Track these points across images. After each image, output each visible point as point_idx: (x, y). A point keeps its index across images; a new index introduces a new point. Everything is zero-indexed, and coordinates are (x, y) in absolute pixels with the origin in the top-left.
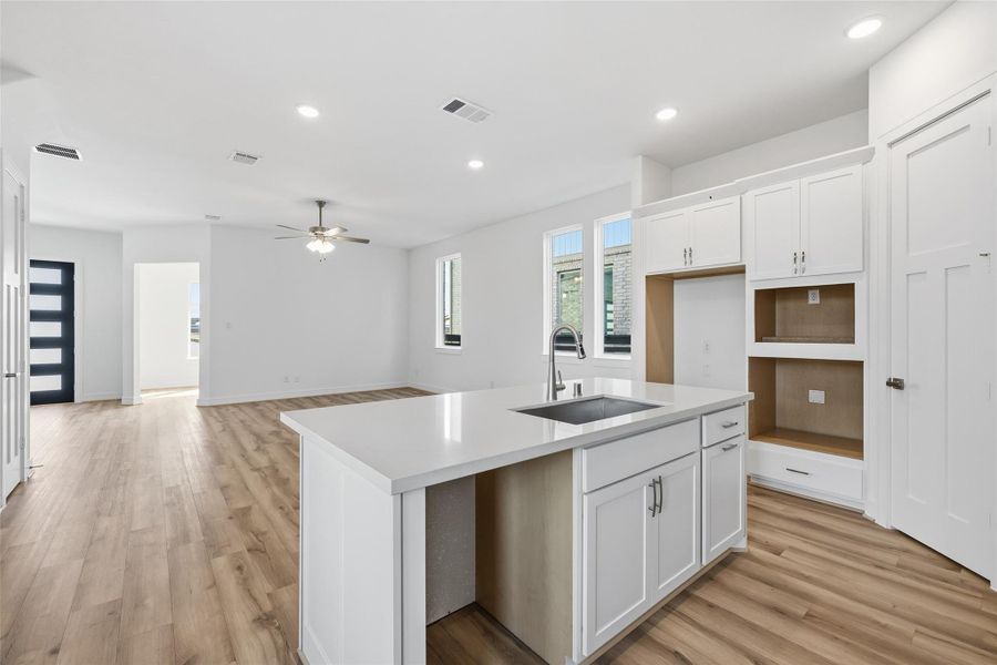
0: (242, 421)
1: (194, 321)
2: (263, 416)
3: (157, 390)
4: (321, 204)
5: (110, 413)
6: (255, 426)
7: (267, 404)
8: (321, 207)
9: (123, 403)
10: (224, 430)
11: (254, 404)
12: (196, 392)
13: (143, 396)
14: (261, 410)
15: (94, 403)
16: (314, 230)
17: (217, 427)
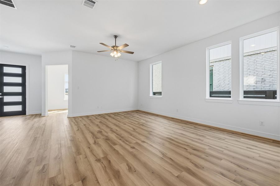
0: (85, 125)
1: (66, 89)
2: (92, 122)
3: (54, 110)
4: (116, 37)
5: (37, 119)
6: (90, 127)
7: (93, 117)
8: (116, 38)
9: (42, 116)
10: (78, 130)
11: (87, 117)
12: (67, 111)
13: (49, 113)
14: (90, 119)
15: (32, 115)
16: (113, 47)
17: (75, 128)
